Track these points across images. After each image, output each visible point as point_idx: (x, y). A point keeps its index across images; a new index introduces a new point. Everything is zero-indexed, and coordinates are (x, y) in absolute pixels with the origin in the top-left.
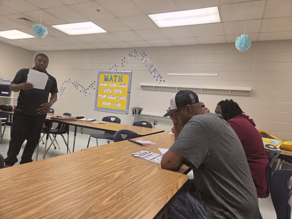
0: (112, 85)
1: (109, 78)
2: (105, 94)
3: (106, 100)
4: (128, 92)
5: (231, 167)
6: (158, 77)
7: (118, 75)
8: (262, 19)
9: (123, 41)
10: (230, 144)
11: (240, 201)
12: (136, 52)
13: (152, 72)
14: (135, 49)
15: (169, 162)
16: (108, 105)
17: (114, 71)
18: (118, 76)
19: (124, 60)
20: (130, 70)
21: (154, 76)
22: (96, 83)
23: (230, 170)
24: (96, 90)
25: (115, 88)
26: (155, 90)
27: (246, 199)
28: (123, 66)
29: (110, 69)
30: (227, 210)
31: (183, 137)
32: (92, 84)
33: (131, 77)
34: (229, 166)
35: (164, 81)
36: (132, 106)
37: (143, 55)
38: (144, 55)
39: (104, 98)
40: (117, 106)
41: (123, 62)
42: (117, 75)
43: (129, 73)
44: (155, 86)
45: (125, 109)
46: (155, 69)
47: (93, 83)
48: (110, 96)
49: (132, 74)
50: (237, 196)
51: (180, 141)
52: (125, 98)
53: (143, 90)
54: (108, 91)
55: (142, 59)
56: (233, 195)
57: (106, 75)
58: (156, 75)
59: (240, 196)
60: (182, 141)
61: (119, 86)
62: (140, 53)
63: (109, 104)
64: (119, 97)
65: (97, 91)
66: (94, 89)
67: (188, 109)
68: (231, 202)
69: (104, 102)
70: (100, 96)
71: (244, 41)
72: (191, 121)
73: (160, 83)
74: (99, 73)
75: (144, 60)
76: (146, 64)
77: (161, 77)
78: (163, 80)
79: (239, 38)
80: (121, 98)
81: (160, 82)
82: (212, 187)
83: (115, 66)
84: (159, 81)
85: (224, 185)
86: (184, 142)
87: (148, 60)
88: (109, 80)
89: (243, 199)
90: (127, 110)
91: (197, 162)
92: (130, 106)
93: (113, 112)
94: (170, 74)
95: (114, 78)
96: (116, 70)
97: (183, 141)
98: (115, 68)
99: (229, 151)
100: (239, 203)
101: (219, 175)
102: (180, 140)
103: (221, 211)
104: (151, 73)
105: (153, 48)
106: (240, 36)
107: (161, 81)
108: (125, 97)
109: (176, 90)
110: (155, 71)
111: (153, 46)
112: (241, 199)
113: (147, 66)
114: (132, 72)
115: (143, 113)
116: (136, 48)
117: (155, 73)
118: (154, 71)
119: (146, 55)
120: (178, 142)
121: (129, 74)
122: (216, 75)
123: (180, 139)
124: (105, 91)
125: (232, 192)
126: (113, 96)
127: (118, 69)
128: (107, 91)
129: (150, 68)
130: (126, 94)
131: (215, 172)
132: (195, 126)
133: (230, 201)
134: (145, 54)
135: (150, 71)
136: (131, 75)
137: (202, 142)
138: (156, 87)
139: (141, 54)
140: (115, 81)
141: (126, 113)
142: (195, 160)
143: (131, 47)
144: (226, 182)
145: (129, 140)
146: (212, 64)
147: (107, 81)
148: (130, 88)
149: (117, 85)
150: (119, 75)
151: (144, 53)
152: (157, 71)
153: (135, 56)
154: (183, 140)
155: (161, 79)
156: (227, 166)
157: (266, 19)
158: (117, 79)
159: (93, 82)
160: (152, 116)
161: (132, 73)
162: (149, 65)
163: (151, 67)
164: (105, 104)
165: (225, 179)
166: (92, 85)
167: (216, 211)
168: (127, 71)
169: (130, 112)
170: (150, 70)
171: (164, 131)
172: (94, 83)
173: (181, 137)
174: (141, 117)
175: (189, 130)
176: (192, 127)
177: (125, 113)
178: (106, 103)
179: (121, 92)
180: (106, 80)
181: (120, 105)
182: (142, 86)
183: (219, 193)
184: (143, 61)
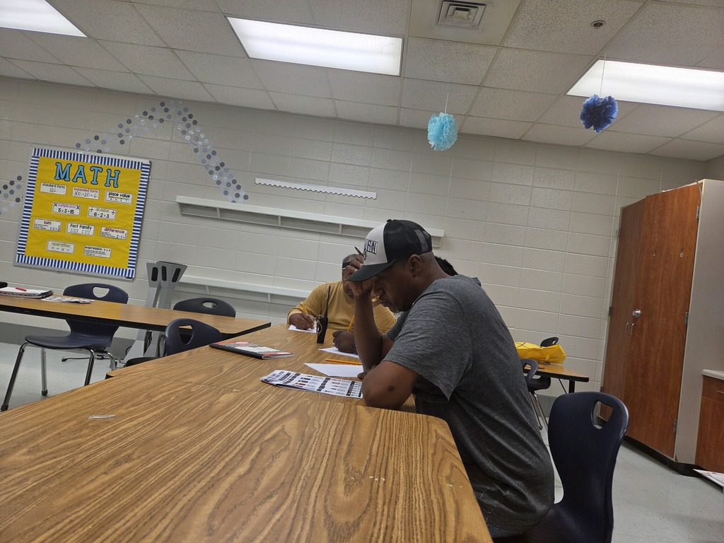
0: (82, 192)
1: (73, 171)
2: (57, 219)
3: (59, 236)
4: (136, 219)
5: (511, 393)
6: (228, 185)
7: (105, 167)
8: (480, 86)
9: (131, 72)
10: (506, 342)
11: (530, 463)
12: (166, 110)
13: (214, 169)
14: (163, 102)
15: (391, 389)
16: (65, 251)
17: (90, 154)
18: (105, 170)
19: (126, 126)
20: (147, 158)
21: (219, 182)
22: (25, 183)
23: (510, 399)
24: (22, 204)
25: (93, 203)
26: (219, 217)
27: (538, 457)
28: (122, 142)
29: (78, 146)
30: (506, 486)
31: (419, 329)
32: (7, 183)
33: (149, 175)
34: (508, 391)
35: (246, 197)
36: (149, 257)
37: (187, 122)
38: (190, 121)
39: (52, 230)
40: (97, 255)
41: (122, 131)
42: (102, 166)
43: (142, 164)
44: (220, 209)
45: (124, 265)
46: (222, 164)
47: (12, 183)
48: (74, 226)
49: (150, 169)
50: (524, 454)
51: (413, 338)
52: (123, 236)
53: (183, 215)
54: (68, 209)
55: (184, 132)
56: (516, 453)
57: (64, 162)
58: (225, 179)
59: (528, 453)
60: (419, 339)
61: (108, 198)
62: (180, 113)
63: (71, 248)
64: (107, 230)
65: (26, 207)
66: (18, 200)
67: (413, 264)
68: (513, 468)
69: (50, 243)
70: (38, 222)
71: (447, 128)
72: (431, 291)
73: (234, 202)
74: (39, 153)
75: (191, 135)
76: (195, 147)
77: (239, 187)
78: (242, 193)
79: (437, 119)
80: (114, 234)
81: (235, 199)
82: (472, 440)
83: (97, 138)
84: (231, 196)
85: (498, 433)
86: (425, 341)
87: (202, 136)
88: (72, 177)
89: (533, 457)
90: (131, 269)
91: (448, 385)
92: (140, 256)
93: (84, 273)
94: (263, 181)
95: (89, 175)
96: (99, 151)
97: (423, 338)
98: (97, 145)
99: (506, 357)
100: (528, 466)
101: (487, 411)
102: (413, 336)
103: (493, 489)
104: (211, 173)
105: (217, 107)
106: (438, 115)
107: (238, 195)
108: (126, 232)
109: (278, 224)
110: (222, 169)
111: (220, 101)
112: (530, 458)
113: (198, 154)
114: (150, 162)
115: (185, 277)
116: (167, 98)
117: (221, 175)
118: (217, 168)
119: (195, 123)
120: (409, 342)
121: (142, 168)
122: (373, 195)
123: (413, 334)
124: (56, 209)
125: (513, 446)
126: (84, 227)
127: (106, 149)
128: (63, 208)
129: (207, 160)
130: (131, 222)
131: (480, 406)
132: (445, 302)
133: (511, 467)
134: (193, 119)
135: (207, 167)
136: (149, 172)
137: (458, 340)
138: (223, 211)
139: (182, 117)
140: (94, 182)
141: (128, 278)
142: (444, 381)
143: (151, 93)
144: (502, 425)
145: (212, 347)
146: (365, 169)
147: (67, 179)
148: (142, 207)
149: (102, 196)
150: (109, 167)
151: (191, 116)
152: (227, 170)
153: (162, 121)
154: (420, 337)
155: (238, 192)
156: (505, 391)
157: (486, 89)
158: (102, 177)
159: (15, 179)
160: (209, 286)
161: (150, 166)
162: (205, 151)
163: (209, 157)
164: (56, 247)
165: (500, 420)
166: (10, 187)
167: (482, 492)
168: (134, 160)
169: (143, 272)
170: (207, 163)
171: (269, 325)
172: (17, 183)
173: (416, 330)
174: (177, 288)
175: (433, 313)
176: (437, 306)
177: (124, 278)
178: (58, 245)
179: (112, 216)
180: (62, 175)
181: (108, 254)
182: (183, 206)
183: (489, 450)
184: (188, 138)
